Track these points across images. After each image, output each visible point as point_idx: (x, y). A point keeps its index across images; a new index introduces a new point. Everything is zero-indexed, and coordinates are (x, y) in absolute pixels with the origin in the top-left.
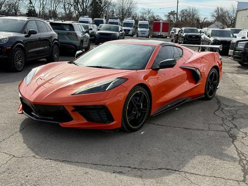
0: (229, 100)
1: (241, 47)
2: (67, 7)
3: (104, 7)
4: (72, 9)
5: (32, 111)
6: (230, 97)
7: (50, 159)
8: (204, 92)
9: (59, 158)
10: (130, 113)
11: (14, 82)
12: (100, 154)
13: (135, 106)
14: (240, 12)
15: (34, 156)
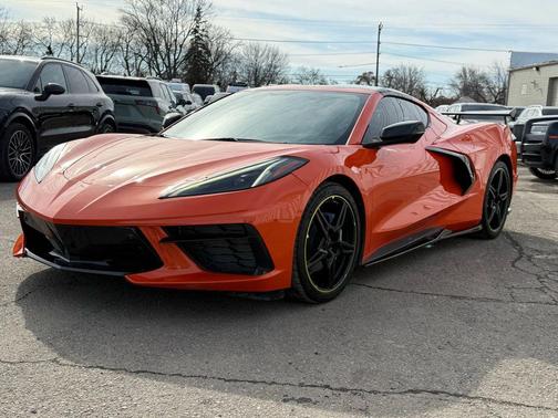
0: (536, 239)
1: (539, 133)
2: (131, 61)
3: (215, 64)
4: (144, 66)
5: (52, 249)
6: (538, 233)
7: (102, 368)
8: (481, 217)
9: (126, 365)
10: (312, 250)
11: (5, 199)
12: (240, 354)
13: (326, 233)
14: (516, 74)
15: (55, 360)
